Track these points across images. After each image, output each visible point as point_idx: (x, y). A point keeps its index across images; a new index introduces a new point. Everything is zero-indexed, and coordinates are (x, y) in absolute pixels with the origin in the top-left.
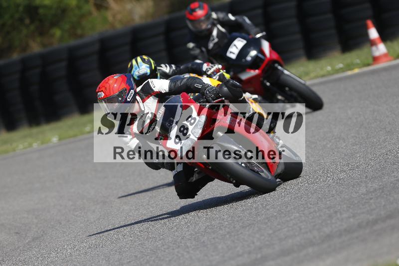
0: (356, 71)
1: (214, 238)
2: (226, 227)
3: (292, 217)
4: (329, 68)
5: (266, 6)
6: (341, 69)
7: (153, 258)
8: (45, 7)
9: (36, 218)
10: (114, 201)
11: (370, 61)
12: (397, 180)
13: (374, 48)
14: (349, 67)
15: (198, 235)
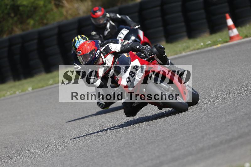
0: (219, 45)
1: (129, 151)
2: (137, 144)
3: (179, 137)
4: (202, 44)
5: (162, 5)
6: (210, 44)
7: (91, 163)
8: (24, 6)
9: (18, 138)
10: (67, 128)
11: (228, 39)
12: (245, 114)
13: (230, 31)
14: (215, 43)
15: (119, 148)
